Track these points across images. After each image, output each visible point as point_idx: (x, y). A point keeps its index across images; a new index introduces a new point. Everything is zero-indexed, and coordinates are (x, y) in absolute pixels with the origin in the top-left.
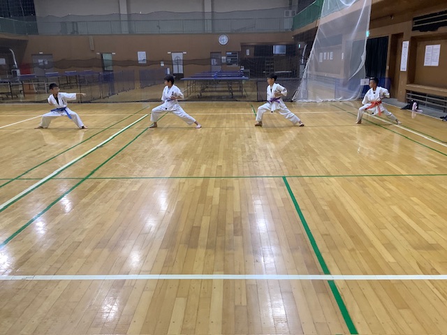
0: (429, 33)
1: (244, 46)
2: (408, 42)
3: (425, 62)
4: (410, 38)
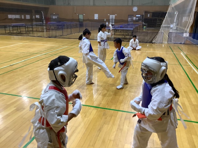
1: (146, 12)
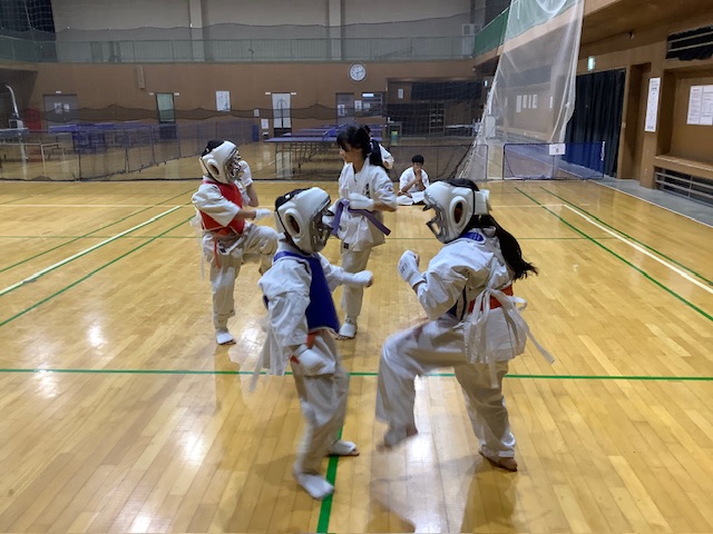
0: (696, 63)
1: (394, 84)
2: (658, 80)
3: (689, 116)
4: (661, 73)
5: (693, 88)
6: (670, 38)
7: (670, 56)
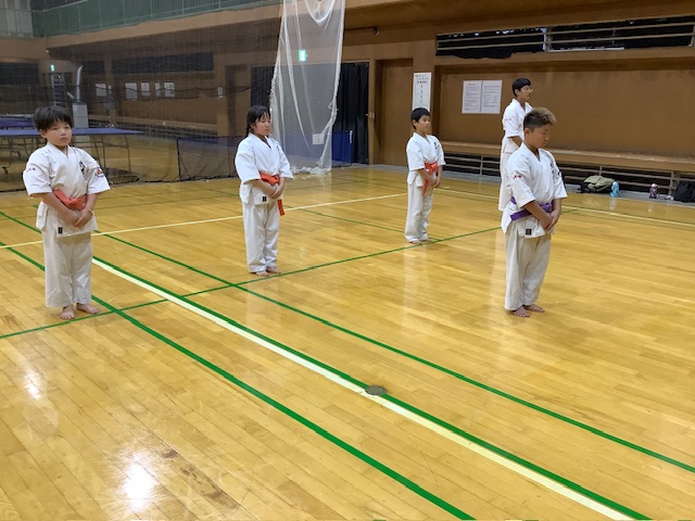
0: (485, 61)
2: (430, 74)
3: (464, 107)
4: (432, 68)
5: (466, 83)
6: (438, 38)
7: (439, 53)
